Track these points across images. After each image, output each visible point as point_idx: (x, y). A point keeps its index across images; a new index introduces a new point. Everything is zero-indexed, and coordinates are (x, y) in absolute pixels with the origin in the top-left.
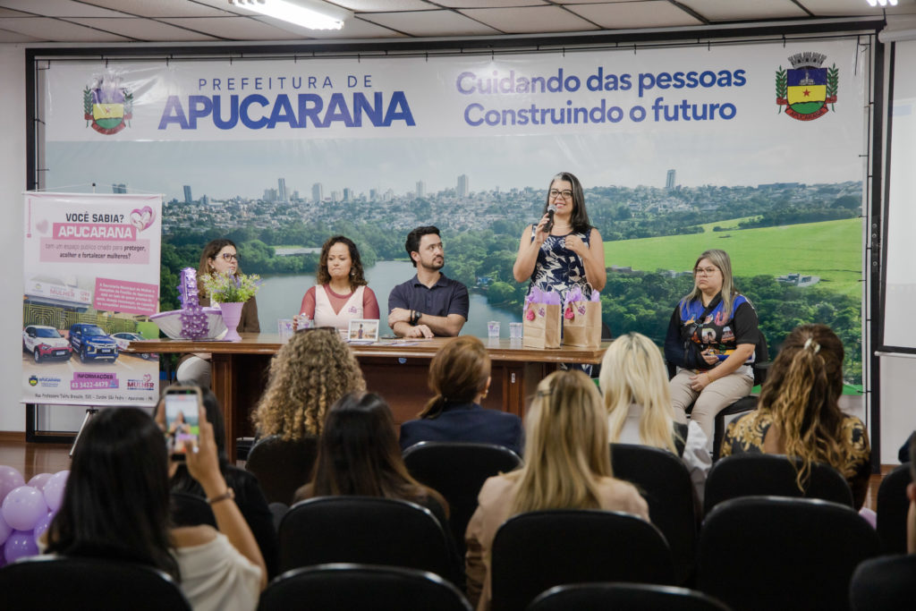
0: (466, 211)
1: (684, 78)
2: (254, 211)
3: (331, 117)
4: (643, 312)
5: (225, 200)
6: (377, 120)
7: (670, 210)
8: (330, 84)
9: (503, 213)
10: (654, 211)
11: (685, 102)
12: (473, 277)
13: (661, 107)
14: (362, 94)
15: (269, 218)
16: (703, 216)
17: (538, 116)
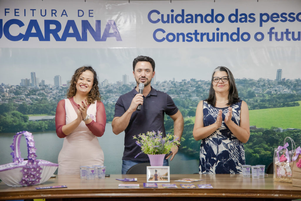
1: (287, 16)
2: (14, 93)
3: (66, 35)
4: (263, 152)
6: (97, 37)
7: (279, 93)
8: (66, 14)
9: (177, 94)
10: (269, 93)
11: (287, 30)
13: (273, 33)
14: (87, 21)
15: (25, 97)
16: (297, 96)
17: (199, 37)
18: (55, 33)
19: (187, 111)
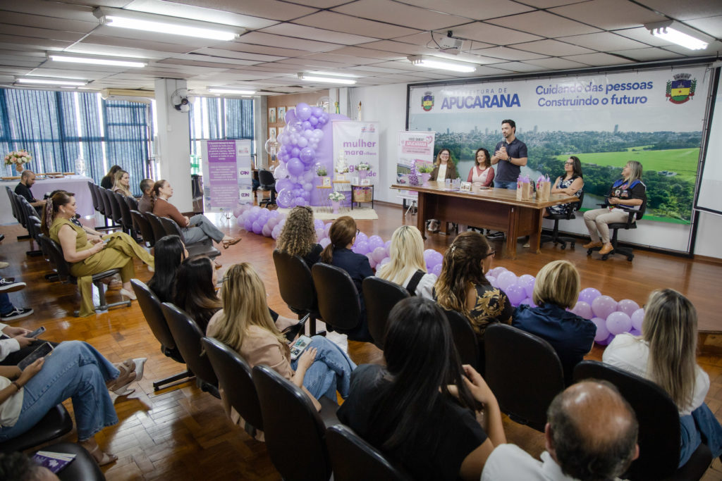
0: (536, 139)
1: (626, 86)
2: (467, 137)
3: (493, 104)
4: (599, 182)
5: (459, 133)
6: (508, 105)
7: (614, 142)
8: (493, 92)
10: (608, 141)
11: (625, 96)
12: (537, 164)
13: (615, 98)
14: (503, 95)
16: (628, 144)
17: (565, 103)
19: (554, 152)
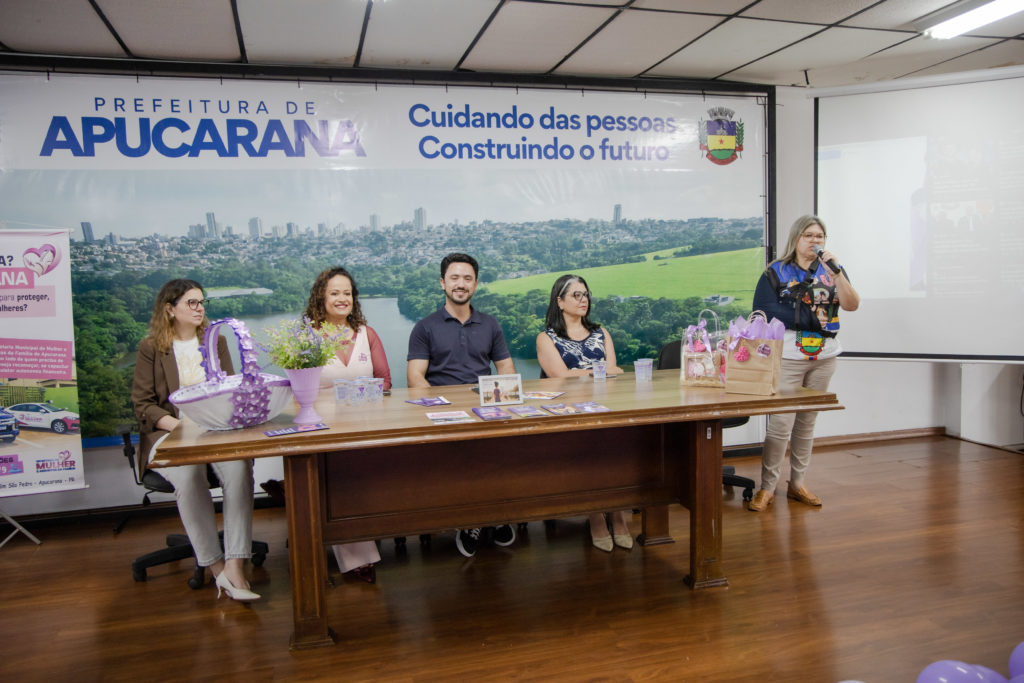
0: (424, 244)
1: (626, 122)
2: (177, 250)
3: (267, 146)
5: (139, 238)
6: (322, 151)
7: (617, 242)
8: (265, 109)
9: (463, 246)
10: (604, 242)
11: (627, 143)
13: (607, 147)
14: (303, 122)
15: (198, 257)
16: (645, 246)
17: (494, 151)
18: (247, 142)
